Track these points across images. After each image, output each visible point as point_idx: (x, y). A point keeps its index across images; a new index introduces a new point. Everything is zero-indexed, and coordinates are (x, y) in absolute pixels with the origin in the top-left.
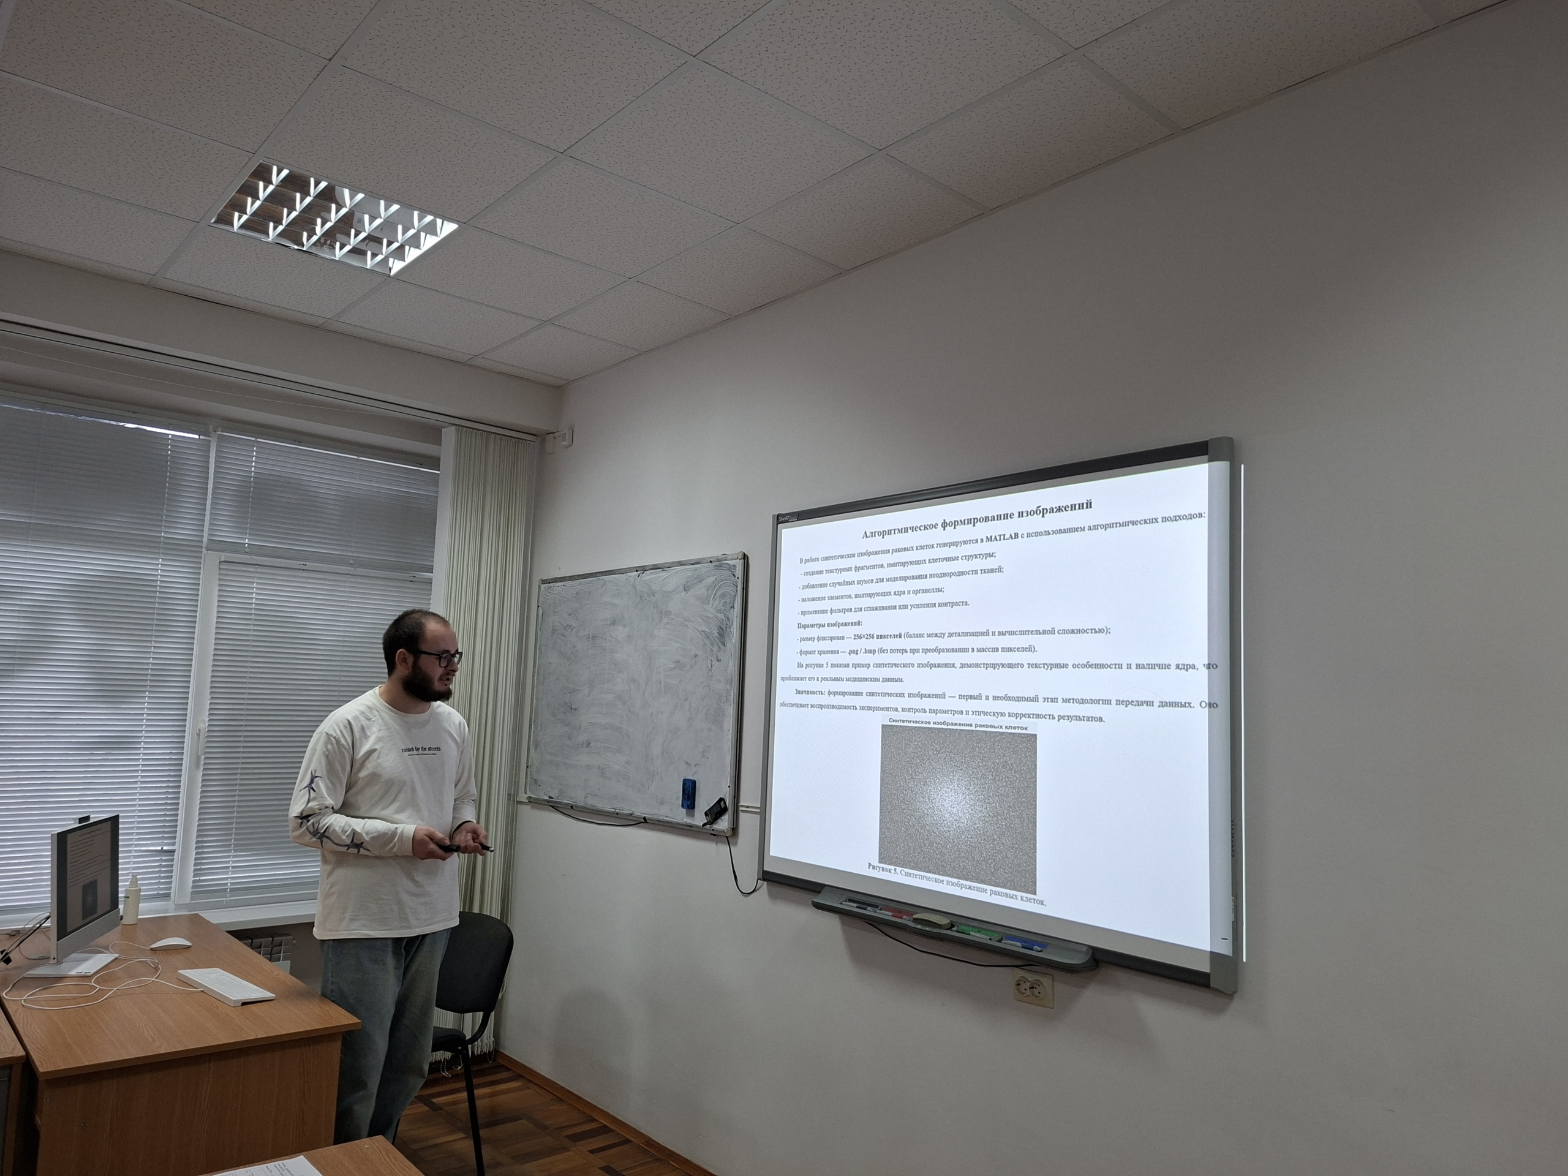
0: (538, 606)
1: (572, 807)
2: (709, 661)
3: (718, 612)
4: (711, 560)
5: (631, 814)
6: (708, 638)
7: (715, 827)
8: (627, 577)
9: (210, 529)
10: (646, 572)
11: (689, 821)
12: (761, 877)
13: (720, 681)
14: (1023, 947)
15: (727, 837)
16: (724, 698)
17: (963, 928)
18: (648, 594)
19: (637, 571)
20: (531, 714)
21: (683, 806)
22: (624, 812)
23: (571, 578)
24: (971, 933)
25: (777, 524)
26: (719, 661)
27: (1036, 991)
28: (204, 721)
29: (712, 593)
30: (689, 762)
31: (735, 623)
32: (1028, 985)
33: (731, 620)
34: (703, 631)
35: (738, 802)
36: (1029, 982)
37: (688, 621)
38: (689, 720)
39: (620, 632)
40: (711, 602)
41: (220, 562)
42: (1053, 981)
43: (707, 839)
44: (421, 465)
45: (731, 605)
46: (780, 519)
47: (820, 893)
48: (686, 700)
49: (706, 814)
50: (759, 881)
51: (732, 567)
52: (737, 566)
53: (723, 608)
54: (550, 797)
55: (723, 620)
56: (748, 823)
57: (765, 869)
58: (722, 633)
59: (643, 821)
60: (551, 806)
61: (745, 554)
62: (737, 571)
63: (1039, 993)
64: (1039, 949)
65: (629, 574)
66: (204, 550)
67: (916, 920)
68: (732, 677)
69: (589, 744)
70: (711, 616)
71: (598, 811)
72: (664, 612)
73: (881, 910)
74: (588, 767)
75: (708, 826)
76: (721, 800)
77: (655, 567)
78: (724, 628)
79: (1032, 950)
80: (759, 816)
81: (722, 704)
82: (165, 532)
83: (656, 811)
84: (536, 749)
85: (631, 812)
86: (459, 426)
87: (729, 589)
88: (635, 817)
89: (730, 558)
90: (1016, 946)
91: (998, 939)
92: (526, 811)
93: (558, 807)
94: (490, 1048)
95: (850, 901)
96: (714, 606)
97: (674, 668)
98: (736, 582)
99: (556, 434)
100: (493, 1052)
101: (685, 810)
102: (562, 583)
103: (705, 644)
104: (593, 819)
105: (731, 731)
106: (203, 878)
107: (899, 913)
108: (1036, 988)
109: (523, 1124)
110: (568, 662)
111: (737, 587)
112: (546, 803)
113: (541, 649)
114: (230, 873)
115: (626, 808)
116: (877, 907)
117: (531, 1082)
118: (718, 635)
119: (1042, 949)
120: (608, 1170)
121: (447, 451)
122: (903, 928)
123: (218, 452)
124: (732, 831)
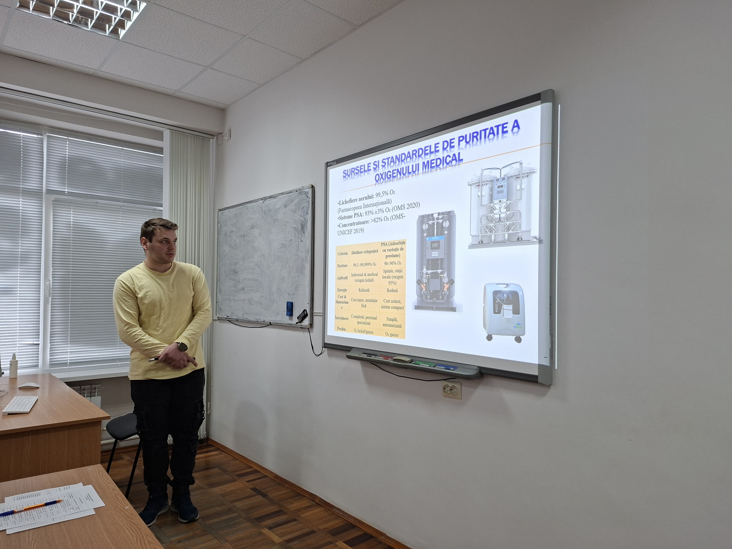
0: (218, 223)
1: (237, 320)
2: (297, 242)
3: (301, 217)
4: (297, 190)
5: (264, 321)
6: (297, 230)
7: (302, 324)
8: (258, 203)
9: (46, 184)
10: (266, 200)
11: (290, 322)
12: (323, 346)
13: (303, 252)
14: (445, 369)
15: (308, 329)
16: (305, 260)
17: (417, 362)
18: (268, 211)
19: (262, 200)
20: (217, 277)
21: (287, 315)
22: (261, 320)
23: (232, 207)
24: (421, 364)
25: (327, 167)
26: (302, 241)
27: (453, 392)
28: (50, 281)
29: (298, 207)
30: (289, 294)
31: (309, 222)
32: (449, 389)
33: (307, 220)
34: (294, 227)
35: (313, 311)
36: (449, 387)
37: (287, 223)
38: (289, 272)
39: (256, 232)
40: (297, 213)
41: (53, 200)
42: (461, 386)
43: (299, 331)
44: (155, 152)
45: (307, 212)
46: (328, 165)
47: (350, 351)
48: (287, 263)
49: (298, 318)
50: (323, 348)
52: (309, 192)
53: (303, 214)
54: (227, 316)
55: (303, 220)
56: (317, 320)
57: (325, 342)
58: (303, 227)
59: (269, 324)
60: (229, 321)
61: (312, 185)
62: (309, 194)
63: (455, 392)
64: (453, 369)
65: (258, 202)
66: (44, 195)
67: (395, 360)
68: (308, 249)
69: (244, 288)
70: (297, 219)
71: (249, 321)
72: (275, 220)
73: (379, 356)
74: (244, 300)
75: (299, 324)
76: (305, 310)
77: (271, 197)
78: (304, 224)
79: (449, 370)
80: (322, 317)
81: (304, 263)
82: (22, 185)
83: (275, 319)
84: (220, 293)
85: (264, 320)
86: (172, 130)
87: (305, 204)
88: (266, 322)
89: (305, 188)
90: (442, 369)
91: (433, 366)
92: (217, 323)
93: (231, 321)
94: (204, 436)
95: (364, 354)
96: (299, 214)
97: (282, 247)
98: (309, 201)
99: (223, 134)
100: (205, 438)
101: (288, 317)
102: (228, 210)
103: (295, 234)
104: (247, 325)
105: (308, 276)
106: (54, 357)
107: (387, 357)
108: (453, 390)
109: (216, 470)
110: (233, 249)
111: (309, 203)
112: (226, 319)
113: (220, 243)
114: (69, 355)
115: (261, 319)
116: (376, 355)
117: (223, 451)
118: (301, 228)
119: (455, 369)
120: (254, 489)
121: (165, 144)
122: (388, 364)
123: (48, 144)
124: (311, 325)
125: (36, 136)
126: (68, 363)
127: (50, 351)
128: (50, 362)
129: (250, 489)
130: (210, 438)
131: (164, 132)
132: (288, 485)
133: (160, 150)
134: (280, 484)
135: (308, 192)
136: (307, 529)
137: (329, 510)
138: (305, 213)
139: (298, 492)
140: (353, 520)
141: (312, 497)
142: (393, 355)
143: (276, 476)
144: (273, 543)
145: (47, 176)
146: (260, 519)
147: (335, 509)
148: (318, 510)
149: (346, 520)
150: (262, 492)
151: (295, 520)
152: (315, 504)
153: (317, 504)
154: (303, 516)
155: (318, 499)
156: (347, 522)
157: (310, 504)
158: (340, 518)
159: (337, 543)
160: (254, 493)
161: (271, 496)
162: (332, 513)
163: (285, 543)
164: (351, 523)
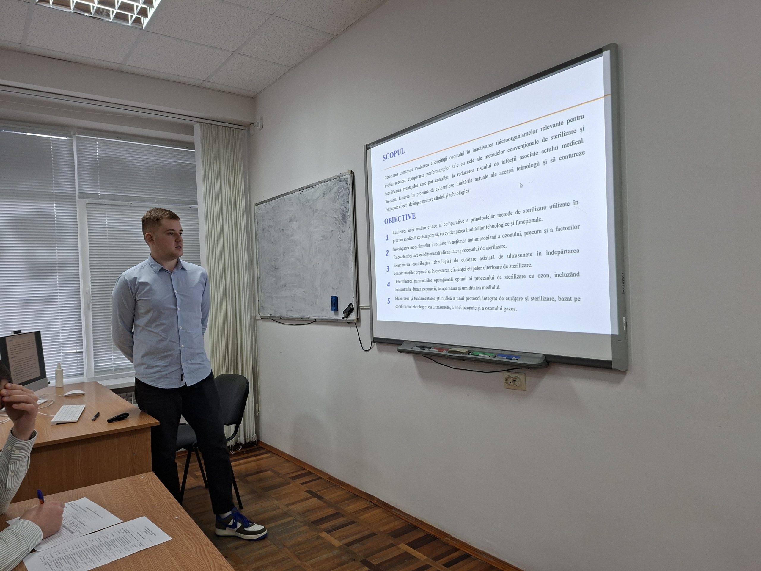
0: (255, 218)
1: (281, 318)
2: (339, 232)
3: (341, 205)
4: (335, 177)
5: (308, 318)
6: (337, 220)
7: (349, 319)
8: (295, 195)
9: (79, 187)
10: (304, 190)
11: (336, 317)
12: (372, 341)
13: (345, 242)
14: (506, 359)
15: (355, 323)
16: (348, 251)
17: (475, 353)
18: (306, 202)
19: (299, 191)
20: (257, 274)
21: (332, 310)
22: (305, 317)
23: (269, 200)
24: (479, 355)
25: (366, 150)
26: (343, 232)
27: (516, 383)
28: (89, 286)
29: (337, 196)
30: (333, 288)
31: (350, 210)
32: (512, 379)
33: (347, 208)
34: (334, 217)
35: (359, 305)
36: (512, 378)
37: (327, 213)
38: (332, 266)
39: (295, 225)
40: (337, 201)
41: (86, 204)
42: (525, 375)
43: (345, 326)
44: (187, 148)
45: (347, 201)
46: (367, 148)
47: (401, 345)
48: (329, 255)
49: (344, 313)
50: (372, 343)
51: (346, 179)
53: (343, 203)
54: (270, 315)
55: (344, 209)
56: (365, 315)
57: (374, 336)
58: (344, 216)
59: (314, 320)
60: (272, 319)
61: (352, 171)
62: (349, 181)
63: (518, 383)
64: (516, 359)
65: (296, 193)
66: (77, 199)
67: (451, 352)
68: (350, 240)
69: (286, 285)
70: (337, 208)
71: (293, 318)
72: (314, 210)
73: (433, 349)
74: (286, 297)
75: (345, 318)
76: (350, 304)
77: (308, 187)
78: (345, 213)
79: (512, 359)
80: (369, 310)
81: (347, 255)
82: (55, 190)
83: (320, 315)
84: (261, 291)
85: (308, 317)
86: (202, 123)
87: (345, 192)
88: (310, 319)
89: (344, 174)
90: (504, 359)
91: (493, 356)
92: (260, 322)
93: (274, 319)
94: (254, 438)
95: (417, 347)
96: (339, 203)
97: (322, 240)
98: (349, 187)
99: (254, 124)
100: (256, 441)
101: (334, 312)
102: (265, 204)
103: (336, 224)
104: (291, 323)
105: (352, 268)
106: (99, 365)
107: (442, 349)
108: (516, 381)
109: (269, 473)
110: (272, 245)
111: (349, 190)
112: (269, 318)
113: (258, 240)
114: (113, 362)
115: (306, 315)
116: (430, 348)
117: (274, 454)
118: (342, 218)
119: (517, 359)
120: (309, 492)
121: (197, 138)
122: (443, 356)
123: (77, 145)
124: (358, 320)
125: (66, 138)
126: (113, 370)
127: (94, 358)
128: (95, 369)
129: (305, 491)
130: (261, 440)
131: (194, 126)
132: (343, 487)
133: (191, 145)
134: (335, 486)
135: (347, 179)
136: (366, 532)
137: (388, 511)
138: (345, 201)
139: (355, 493)
140: (414, 521)
141: (370, 498)
142: (448, 347)
143: (331, 478)
144: (332, 547)
145: (79, 179)
146: (317, 522)
147: (394, 510)
148: (376, 512)
149: (406, 521)
150: (317, 494)
151: (353, 522)
152: (372, 505)
153: (376, 505)
154: (361, 518)
155: (376, 500)
156: (408, 523)
157: (368, 506)
158: (400, 519)
159: (400, 546)
160: (310, 495)
161: (327, 498)
162: (392, 515)
163: (345, 546)
164: (412, 524)
